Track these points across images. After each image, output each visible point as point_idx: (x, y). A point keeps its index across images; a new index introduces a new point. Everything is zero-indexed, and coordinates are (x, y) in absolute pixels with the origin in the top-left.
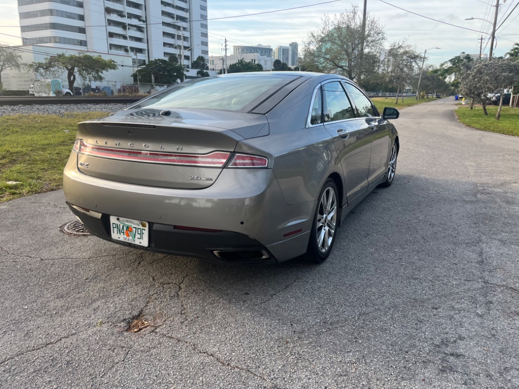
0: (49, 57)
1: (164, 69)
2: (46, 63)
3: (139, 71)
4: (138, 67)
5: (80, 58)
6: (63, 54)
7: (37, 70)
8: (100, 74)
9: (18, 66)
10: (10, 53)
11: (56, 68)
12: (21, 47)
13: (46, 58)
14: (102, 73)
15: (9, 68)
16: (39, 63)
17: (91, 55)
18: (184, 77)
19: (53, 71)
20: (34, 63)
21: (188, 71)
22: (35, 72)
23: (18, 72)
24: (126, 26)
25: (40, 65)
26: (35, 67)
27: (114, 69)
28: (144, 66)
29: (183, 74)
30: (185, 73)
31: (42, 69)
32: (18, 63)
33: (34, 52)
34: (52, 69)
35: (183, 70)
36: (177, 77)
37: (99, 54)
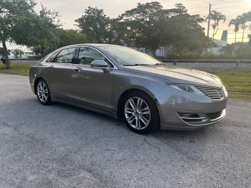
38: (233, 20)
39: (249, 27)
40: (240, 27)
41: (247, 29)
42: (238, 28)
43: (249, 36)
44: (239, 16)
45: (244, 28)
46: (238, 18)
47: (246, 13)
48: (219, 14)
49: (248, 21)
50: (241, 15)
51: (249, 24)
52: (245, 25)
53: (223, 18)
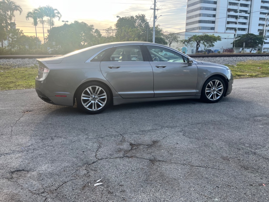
0: (190, 37)
1: (251, 39)
2: (188, 40)
3: (236, 41)
4: (235, 39)
5: (203, 36)
6: (196, 35)
7: (184, 43)
8: (213, 44)
9: (177, 41)
10: (175, 36)
11: (192, 42)
12: (180, 33)
13: (189, 38)
14: (214, 43)
15: (174, 43)
16: (185, 40)
17: (209, 35)
18: (264, 43)
19: (191, 43)
20: (183, 40)
21: (266, 39)
22: (183, 44)
23: (177, 44)
24: (238, 17)
25: (186, 41)
26: (183, 42)
27: (220, 40)
28: (239, 38)
29: (263, 42)
30: (264, 40)
31: (186, 43)
32: (177, 40)
33: (186, 35)
34: (190, 42)
35: (263, 39)
36: (259, 43)
37: (213, 33)
38: (30, 13)
39: (47, 22)
40: (39, 21)
41: (46, 23)
42: (37, 22)
43: (48, 31)
44: (36, 10)
45: (43, 22)
46: (35, 11)
47: (42, 7)
48: (13, 3)
49: (45, 15)
50: (37, 9)
51: (47, 20)
52: (43, 20)
53: (18, 9)
